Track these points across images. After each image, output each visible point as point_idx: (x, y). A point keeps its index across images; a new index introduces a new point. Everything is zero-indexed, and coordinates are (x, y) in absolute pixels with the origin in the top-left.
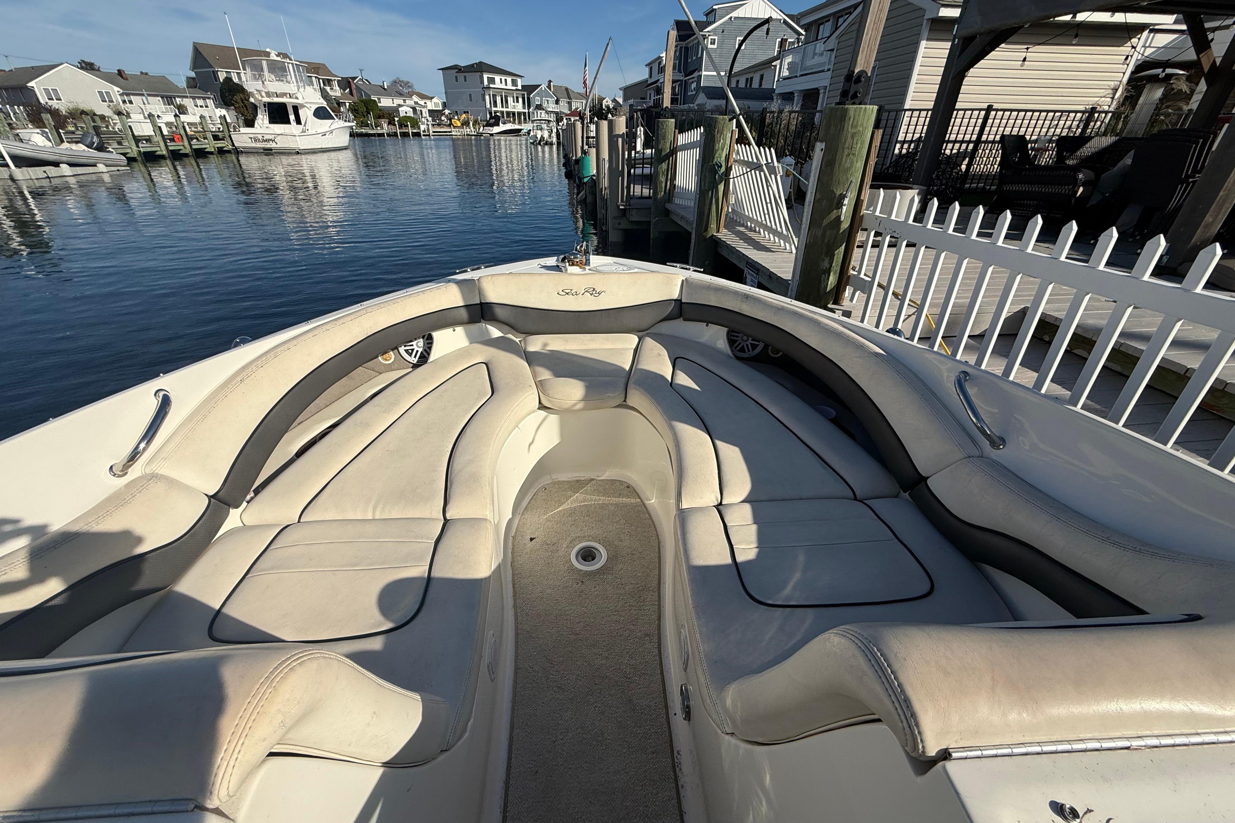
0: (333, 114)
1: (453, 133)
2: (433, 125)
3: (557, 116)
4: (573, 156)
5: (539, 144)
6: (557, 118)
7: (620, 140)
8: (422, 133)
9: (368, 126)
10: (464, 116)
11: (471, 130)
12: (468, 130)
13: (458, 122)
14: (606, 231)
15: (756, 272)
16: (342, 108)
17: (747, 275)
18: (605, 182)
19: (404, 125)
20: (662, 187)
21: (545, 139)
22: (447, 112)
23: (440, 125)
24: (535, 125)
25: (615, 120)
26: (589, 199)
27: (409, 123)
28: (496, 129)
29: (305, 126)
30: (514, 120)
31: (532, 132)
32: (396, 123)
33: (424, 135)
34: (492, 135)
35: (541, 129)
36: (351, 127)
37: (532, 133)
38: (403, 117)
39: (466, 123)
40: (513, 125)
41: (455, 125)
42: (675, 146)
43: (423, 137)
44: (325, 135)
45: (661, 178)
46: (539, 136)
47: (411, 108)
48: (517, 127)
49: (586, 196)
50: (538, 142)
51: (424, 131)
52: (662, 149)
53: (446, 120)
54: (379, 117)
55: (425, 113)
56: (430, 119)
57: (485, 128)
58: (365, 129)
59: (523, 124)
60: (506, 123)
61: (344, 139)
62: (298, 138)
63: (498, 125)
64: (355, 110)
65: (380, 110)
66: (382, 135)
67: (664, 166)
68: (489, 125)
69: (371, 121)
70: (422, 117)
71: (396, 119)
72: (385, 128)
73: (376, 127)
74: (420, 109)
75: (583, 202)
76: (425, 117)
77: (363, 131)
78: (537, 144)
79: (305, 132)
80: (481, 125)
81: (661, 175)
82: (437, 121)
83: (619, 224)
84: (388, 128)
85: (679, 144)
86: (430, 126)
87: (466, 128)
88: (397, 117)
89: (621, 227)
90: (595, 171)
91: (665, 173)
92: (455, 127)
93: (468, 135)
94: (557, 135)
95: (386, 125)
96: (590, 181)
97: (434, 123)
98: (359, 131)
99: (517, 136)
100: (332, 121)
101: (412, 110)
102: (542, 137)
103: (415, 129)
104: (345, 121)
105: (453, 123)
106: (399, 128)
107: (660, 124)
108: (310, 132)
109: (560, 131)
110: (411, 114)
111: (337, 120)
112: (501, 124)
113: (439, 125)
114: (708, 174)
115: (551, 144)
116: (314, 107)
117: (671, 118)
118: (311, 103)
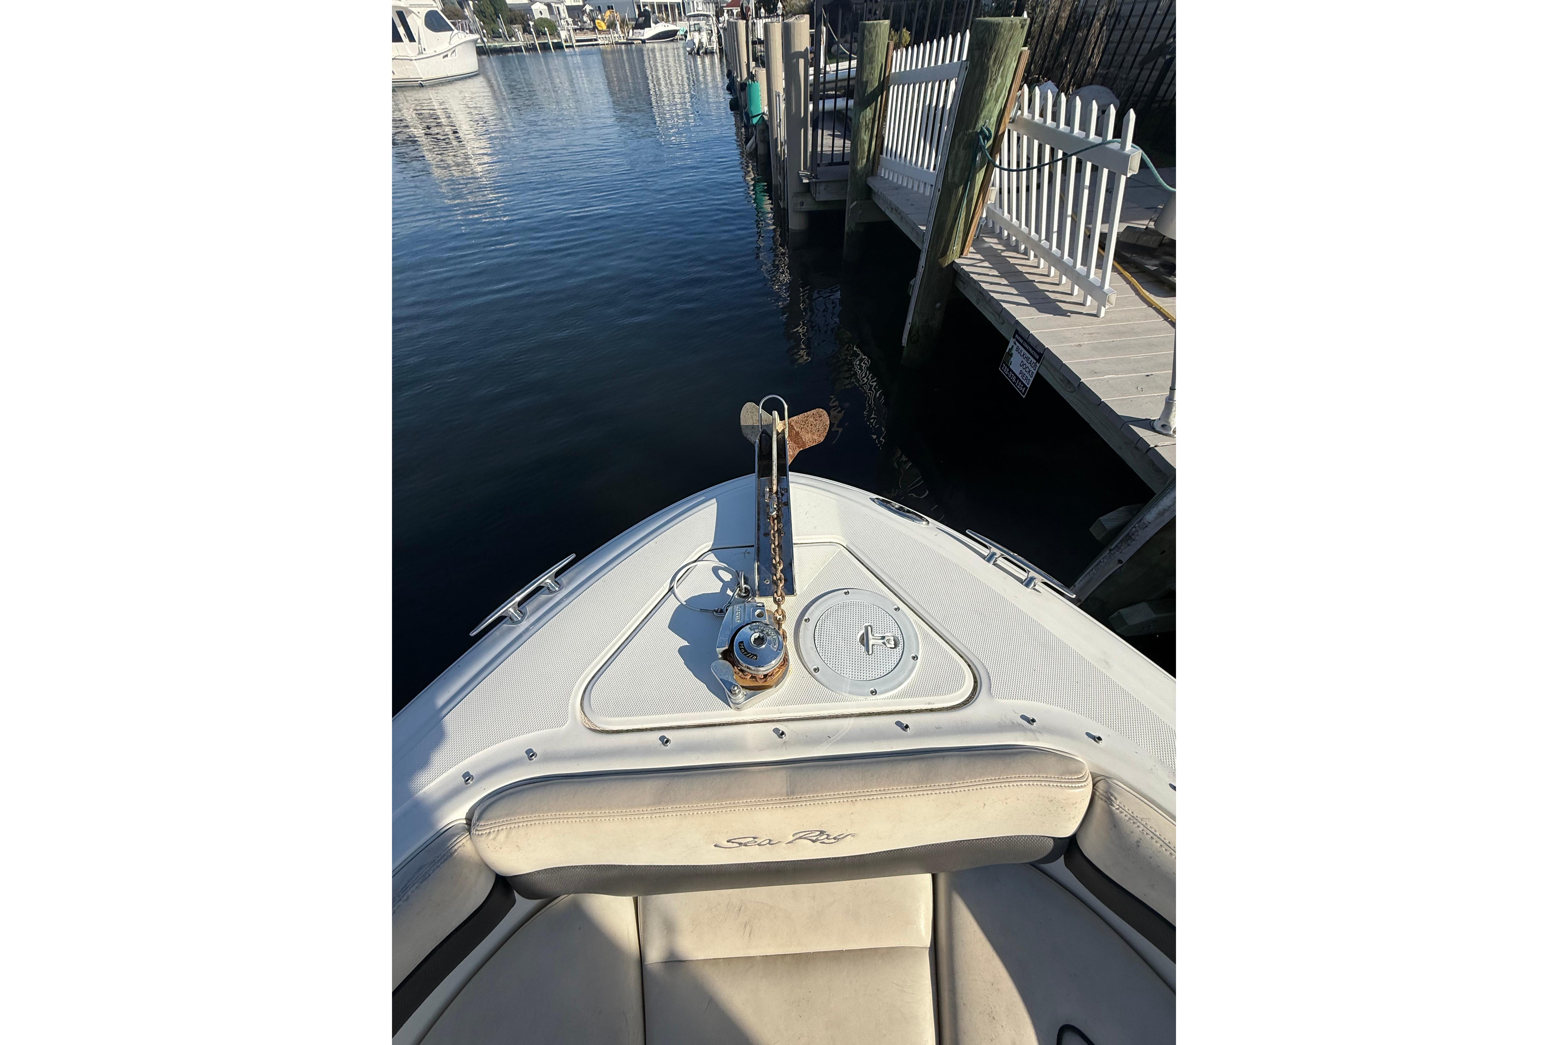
0: (449, 22)
1: (600, 42)
2: (575, 30)
3: (716, 7)
4: (737, 76)
5: (698, 53)
6: (716, 11)
7: (802, 62)
8: (564, 44)
9: (501, 37)
10: (608, 13)
11: (618, 36)
12: (616, 35)
13: (602, 23)
14: (784, 209)
15: (1038, 357)
16: (466, 10)
17: (1014, 351)
18: (781, 133)
19: (541, 32)
20: (864, 149)
21: (704, 46)
22: (588, 8)
23: (583, 29)
24: (692, 23)
25: (794, 23)
26: (761, 150)
27: (546, 29)
28: (648, 33)
29: (420, 43)
30: (668, 16)
31: (688, 35)
32: (532, 30)
33: (567, 47)
34: (644, 42)
35: (699, 31)
36: (475, 41)
37: (689, 38)
38: (538, 19)
39: (611, 25)
40: (666, 24)
41: (600, 29)
42: (887, 75)
43: (566, 50)
44: (447, 56)
45: (863, 135)
46: (697, 42)
47: (545, 4)
48: (671, 27)
49: (757, 145)
50: (696, 50)
51: (566, 41)
52: (867, 82)
53: (589, 22)
54: (511, 21)
55: (564, 14)
56: (570, 20)
57: (635, 31)
58: (498, 42)
59: (678, 22)
60: (658, 22)
61: (469, 62)
62: (414, 61)
63: (650, 26)
64: (481, 11)
65: (511, 10)
66: (518, 49)
67: (869, 113)
68: (640, 26)
69: (503, 29)
70: (561, 19)
71: (531, 23)
72: (521, 39)
73: (510, 37)
74: (557, 5)
75: (753, 155)
76: (565, 18)
77: (496, 44)
78: (695, 53)
79: (422, 53)
80: (630, 27)
81: (863, 130)
82: (579, 23)
83: (802, 204)
84: (524, 38)
85: (893, 71)
86: (572, 31)
87: (613, 33)
88: (531, 20)
89: (805, 208)
90: (766, 109)
91: (870, 127)
92: (600, 32)
93: (617, 43)
94: (718, 38)
95: (521, 34)
96: (760, 122)
97: (576, 27)
98: (492, 45)
99: (672, 41)
100: (451, 32)
101: (546, 8)
102: (701, 43)
103: (555, 38)
104: (471, 32)
105: (597, 25)
106: (537, 38)
107: (866, 33)
108: (429, 52)
109: (721, 31)
110: (546, 15)
111: (456, 31)
112: (652, 25)
113: (581, 29)
114: (962, 153)
115: (712, 53)
116: (424, 11)
117: (885, 19)
118: (420, 6)
